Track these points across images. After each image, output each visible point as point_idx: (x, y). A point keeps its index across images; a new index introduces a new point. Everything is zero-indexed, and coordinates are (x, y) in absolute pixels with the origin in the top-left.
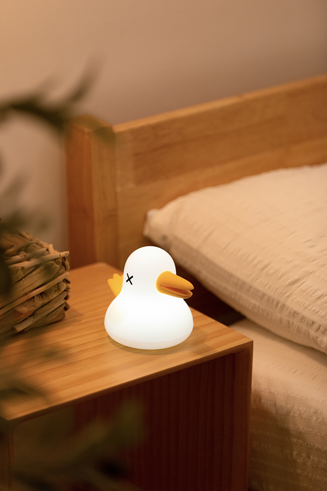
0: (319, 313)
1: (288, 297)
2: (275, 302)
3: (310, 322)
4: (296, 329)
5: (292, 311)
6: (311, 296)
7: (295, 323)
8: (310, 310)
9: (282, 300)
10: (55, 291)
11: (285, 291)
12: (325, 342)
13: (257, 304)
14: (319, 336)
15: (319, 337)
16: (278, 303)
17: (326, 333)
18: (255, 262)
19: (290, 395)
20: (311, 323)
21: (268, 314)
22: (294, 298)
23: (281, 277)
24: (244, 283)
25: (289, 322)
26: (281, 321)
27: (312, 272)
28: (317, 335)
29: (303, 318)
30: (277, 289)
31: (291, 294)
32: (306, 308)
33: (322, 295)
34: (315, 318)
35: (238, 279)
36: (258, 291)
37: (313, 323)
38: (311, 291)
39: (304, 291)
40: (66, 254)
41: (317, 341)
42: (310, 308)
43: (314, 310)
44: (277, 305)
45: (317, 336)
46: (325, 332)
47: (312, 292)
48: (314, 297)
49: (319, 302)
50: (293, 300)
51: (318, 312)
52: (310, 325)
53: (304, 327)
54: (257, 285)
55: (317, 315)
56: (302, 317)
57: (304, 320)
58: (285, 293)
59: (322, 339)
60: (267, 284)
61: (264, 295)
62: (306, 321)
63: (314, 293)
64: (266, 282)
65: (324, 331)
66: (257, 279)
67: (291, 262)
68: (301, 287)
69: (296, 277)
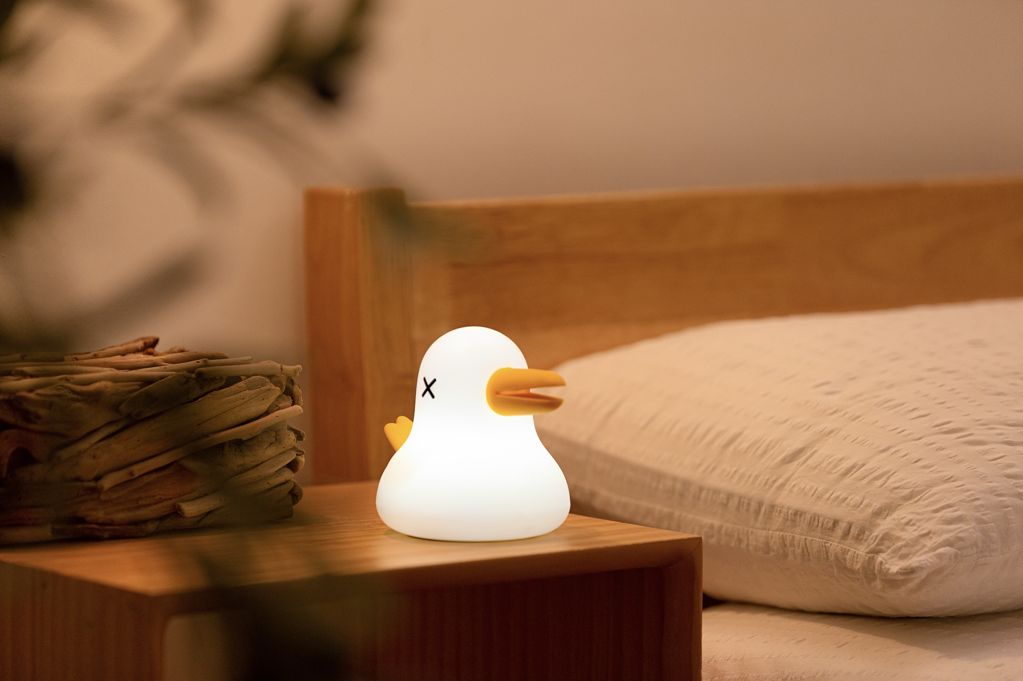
0: (847, 501)
1: (782, 486)
2: (753, 505)
3: (828, 522)
4: (799, 551)
5: (790, 512)
6: (830, 473)
7: (797, 537)
8: (828, 499)
9: (768, 497)
10: (271, 444)
11: (774, 478)
12: (861, 555)
13: (716, 522)
14: (848, 548)
15: (849, 550)
16: (760, 504)
17: (863, 538)
18: (710, 437)
19: (789, 678)
20: (830, 525)
21: (740, 541)
22: (794, 485)
23: (765, 452)
24: (686, 484)
25: (783, 539)
26: (767, 548)
27: (831, 432)
28: (844, 547)
29: (814, 520)
30: (757, 477)
31: (787, 480)
32: (819, 498)
33: (853, 467)
34: (837, 512)
35: (675, 479)
36: (716, 491)
37: (836, 523)
38: (829, 463)
39: (815, 468)
40: (295, 371)
41: (845, 559)
42: (828, 494)
43: (837, 497)
44: (757, 512)
45: (846, 549)
46: (861, 537)
47: (830, 466)
48: (835, 473)
49: (847, 480)
50: (791, 491)
51: (846, 499)
52: (829, 529)
53: (816, 540)
54: (714, 481)
55: (844, 505)
56: (811, 518)
57: (816, 523)
58: (774, 481)
59: (855, 552)
60: (735, 472)
61: (730, 496)
62: (820, 524)
63: (835, 467)
64: (734, 469)
65: (859, 535)
66: (714, 469)
67: (786, 421)
68: (809, 462)
69: (798, 445)
